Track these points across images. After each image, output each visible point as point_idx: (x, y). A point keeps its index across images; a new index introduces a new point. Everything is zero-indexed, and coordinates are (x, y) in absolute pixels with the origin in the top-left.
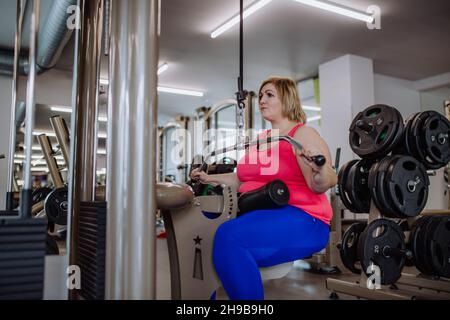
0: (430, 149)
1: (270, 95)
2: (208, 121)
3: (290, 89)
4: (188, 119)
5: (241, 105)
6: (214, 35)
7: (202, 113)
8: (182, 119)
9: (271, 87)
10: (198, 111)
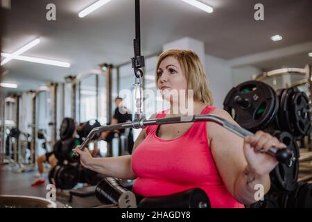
0: (298, 124)
1: (172, 71)
2: (74, 87)
3: (195, 62)
4: (57, 85)
5: (139, 73)
6: (82, 15)
7: (69, 80)
8: (52, 84)
9: (173, 62)
10: (66, 78)
